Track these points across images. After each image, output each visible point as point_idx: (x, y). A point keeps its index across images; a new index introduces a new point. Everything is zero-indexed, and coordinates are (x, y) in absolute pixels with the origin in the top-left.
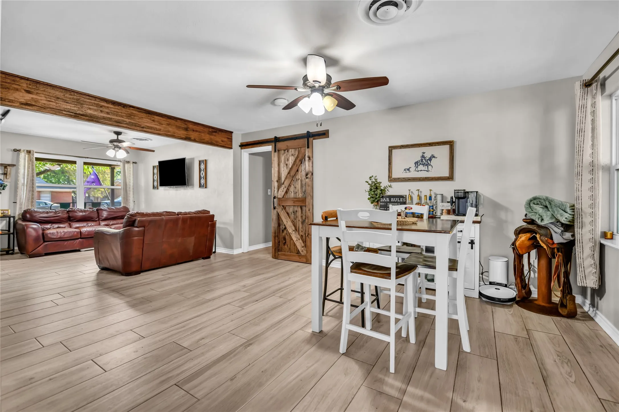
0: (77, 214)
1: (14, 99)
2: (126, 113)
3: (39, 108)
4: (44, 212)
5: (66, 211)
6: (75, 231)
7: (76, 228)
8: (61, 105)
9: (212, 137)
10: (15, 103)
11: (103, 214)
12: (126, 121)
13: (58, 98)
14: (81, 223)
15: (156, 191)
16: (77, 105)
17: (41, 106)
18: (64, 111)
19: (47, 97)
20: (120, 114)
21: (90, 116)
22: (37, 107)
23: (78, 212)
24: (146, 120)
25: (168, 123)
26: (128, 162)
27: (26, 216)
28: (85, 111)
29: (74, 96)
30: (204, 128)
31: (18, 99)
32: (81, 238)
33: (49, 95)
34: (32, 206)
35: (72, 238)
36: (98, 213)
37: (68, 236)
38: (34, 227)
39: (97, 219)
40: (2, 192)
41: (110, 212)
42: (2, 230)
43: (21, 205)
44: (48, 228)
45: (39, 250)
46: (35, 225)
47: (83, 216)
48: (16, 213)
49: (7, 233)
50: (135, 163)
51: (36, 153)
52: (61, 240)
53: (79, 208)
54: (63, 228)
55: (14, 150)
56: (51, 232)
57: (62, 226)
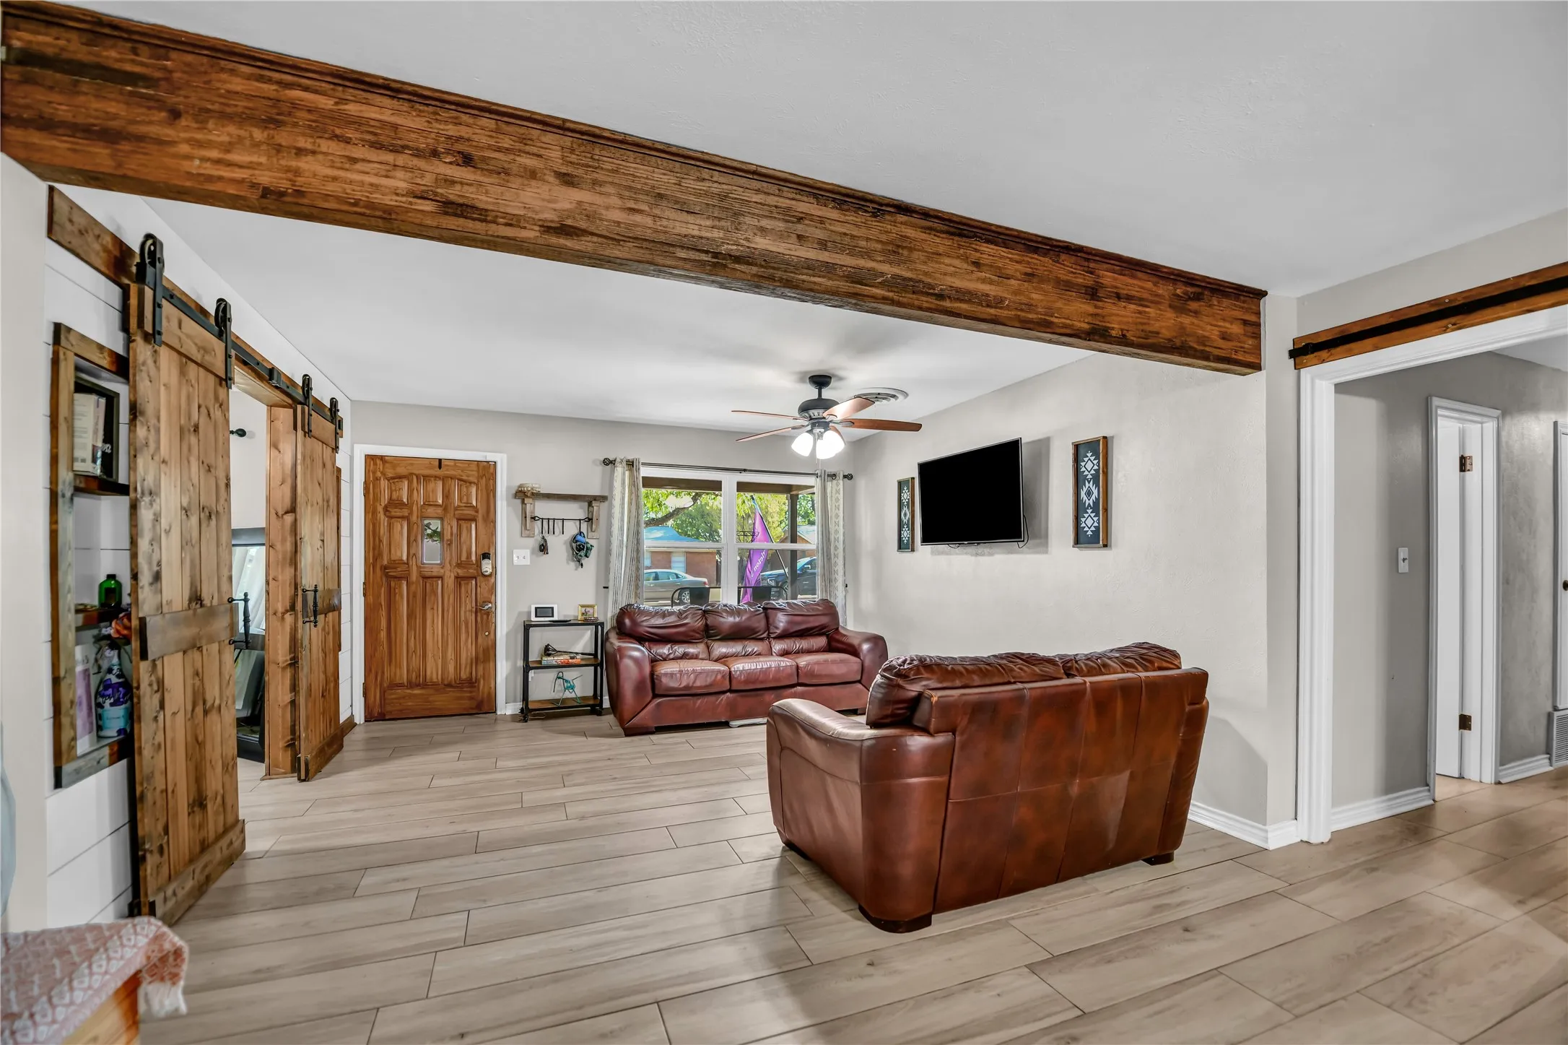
0: (722, 619)
1: (522, 213)
2: (884, 238)
3: (600, 240)
4: (657, 611)
5: (701, 611)
6: (719, 671)
7: (722, 659)
8: (671, 224)
9: (1186, 320)
10: (525, 228)
11: (777, 622)
12: (882, 274)
13: (660, 196)
14: (731, 643)
15: (906, 556)
16: (720, 219)
17: (605, 233)
18: (680, 246)
19: (627, 194)
20: (863, 243)
21: (763, 263)
22: (595, 239)
23: (726, 614)
24: (950, 265)
25: (1029, 270)
26: (833, 476)
27: (624, 623)
28: (747, 239)
29: (710, 184)
30: (1155, 284)
31: (537, 213)
32: (730, 691)
33: (630, 188)
34: (637, 595)
35: (710, 692)
36: (767, 618)
37: (704, 684)
38: (636, 654)
39: (765, 635)
40: (583, 562)
41: (794, 613)
42: (582, 654)
43: (616, 593)
44: (664, 656)
45: (644, 717)
46: (636, 651)
47: (735, 625)
48: (607, 615)
49: (592, 662)
50: (848, 477)
51: (644, 464)
52: (689, 693)
53: (725, 603)
54: (695, 657)
55: (604, 462)
56: (669, 670)
57: (692, 650)
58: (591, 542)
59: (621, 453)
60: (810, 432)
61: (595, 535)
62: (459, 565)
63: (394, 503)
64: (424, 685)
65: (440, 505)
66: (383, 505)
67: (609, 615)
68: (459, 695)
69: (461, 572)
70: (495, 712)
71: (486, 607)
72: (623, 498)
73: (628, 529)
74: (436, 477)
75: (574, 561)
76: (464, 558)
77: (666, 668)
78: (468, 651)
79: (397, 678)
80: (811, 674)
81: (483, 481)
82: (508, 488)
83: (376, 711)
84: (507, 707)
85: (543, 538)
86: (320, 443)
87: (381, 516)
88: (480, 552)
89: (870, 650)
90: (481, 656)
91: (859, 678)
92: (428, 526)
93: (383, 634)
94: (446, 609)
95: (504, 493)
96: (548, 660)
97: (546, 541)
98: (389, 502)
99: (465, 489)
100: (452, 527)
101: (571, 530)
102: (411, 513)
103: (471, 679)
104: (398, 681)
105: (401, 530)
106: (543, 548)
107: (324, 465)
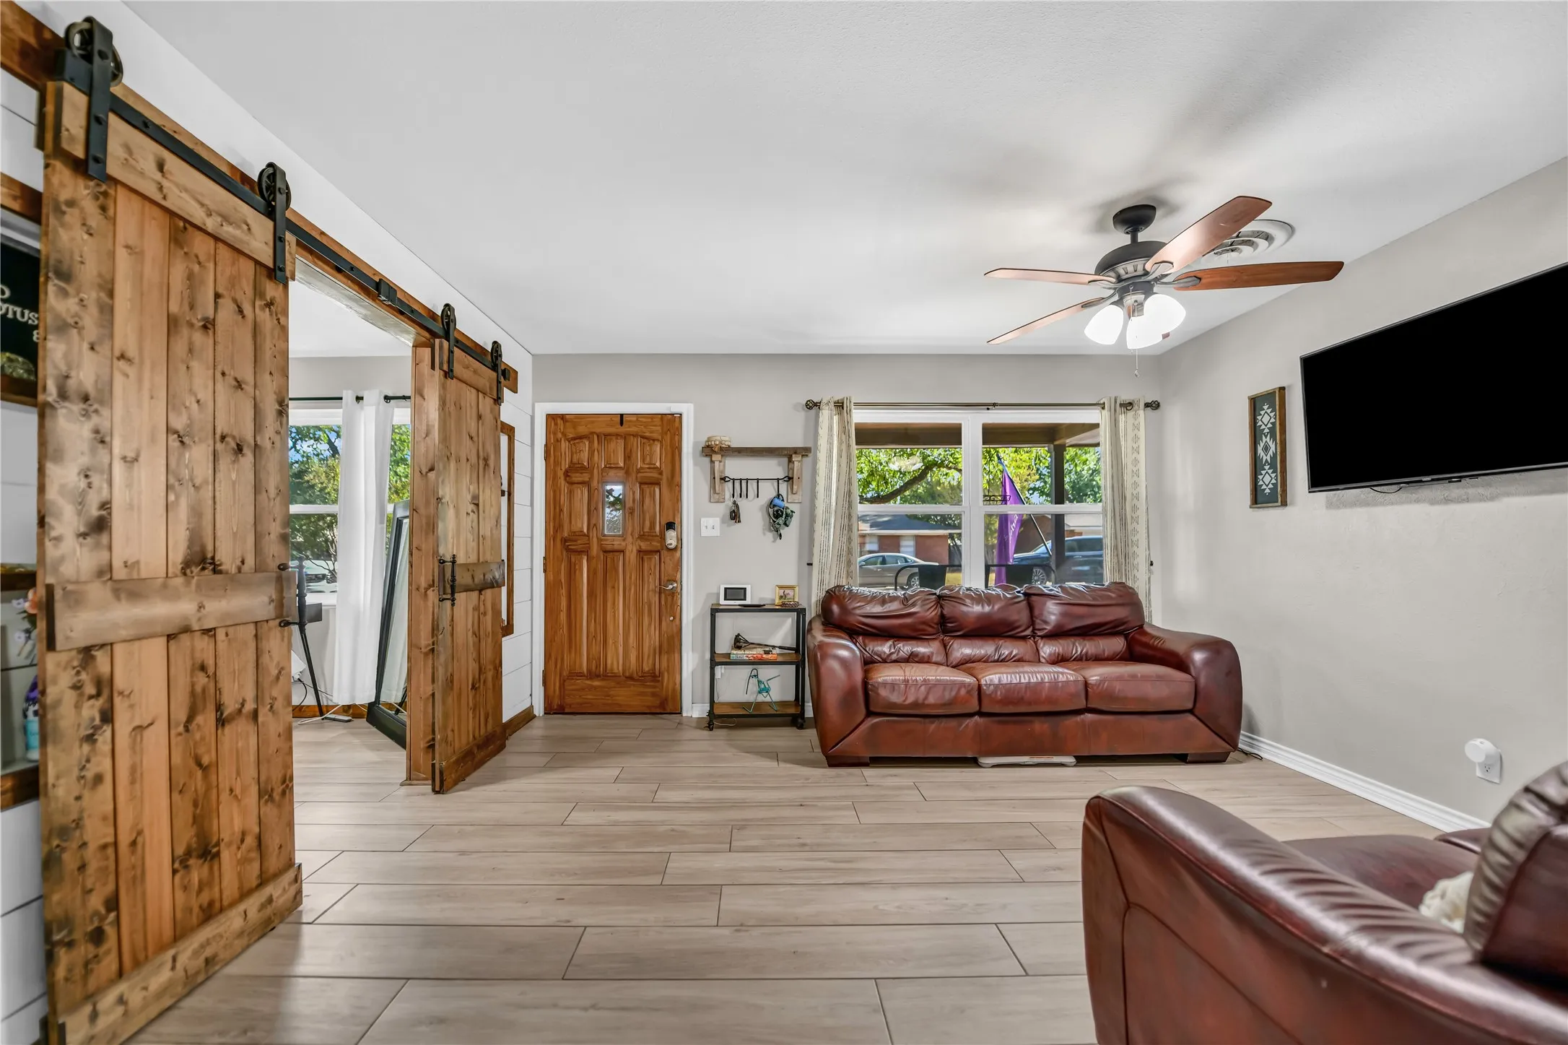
0: (964, 609)
4: (875, 597)
5: (934, 596)
6: (963, 684)
7: (960, 665)
11: (1045, 613)
14: (978, 642)
15: (1271, 515)
23: (968, 601)
26: (1128, 406)
27: (832, 610)
32: (980, 714)
34: (847, 574)
35: (949, 713)
36: (1031, 608)
37: (940, 701)
38: (844, 653)
39: (1028, 632)
40: (782, 531)
41: (1072, 603)
42: (780, 648)
43: (822, 572)
44: (885, 657)
45: (854, 743)
46: (845, 649)
47: (982, 617)
48: (811, 600)
49: (794, 658)
50: (1153, 406)
51: (856, 404)
52: (919, 713)
53: (968, 586)
54: (925, 660)
55: (807, 405)
56: (889, 679)
57: (922, 649)
58: (792, 507)
59: (827, 394)
60: (1119, 303)
61: (797, 498)
62: (642, 537)
63: (575, 468)
64: (606, 675)
65: (621, 468)
66: (564, 469)
67: (814, 599)
68: (642, 689)
69: (644, 546)
70: (680, 713)
71: (670, 587)
72: (831, 451)
73: (838, 489)
74: (617, 435)
75: (771, 531)
76: (646, 530)
77: (886, 675)
78: (652, 637)
79: (577, 666)
80: (1110, 696)
81: (668, 438)
82: (695, 444)
83: (556, 702)
84: (695, 709)
85: (734, 503)
86: (474, 391)
87: (562, 482)
88: (664, 523)
89: (1207, 663)
90: (665, 646)
91: (1189, 705)
92: (610, 492)
93: (563, 616)
94: (627, 589)
95: (691, 450)
96: (737, 654)
97: (737, 506)
98: (569, 467)
99: (648, 448)
100: (634, 493)
101: (768, 491)
102: (591, 478)
103: (655, 673)
104: (578, 670)
105: (582, 495)
106: (735, 516)
107: (479, 417)
